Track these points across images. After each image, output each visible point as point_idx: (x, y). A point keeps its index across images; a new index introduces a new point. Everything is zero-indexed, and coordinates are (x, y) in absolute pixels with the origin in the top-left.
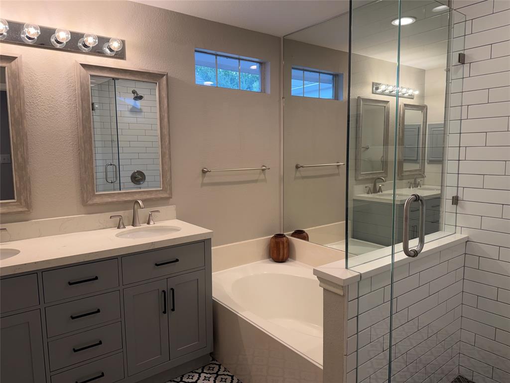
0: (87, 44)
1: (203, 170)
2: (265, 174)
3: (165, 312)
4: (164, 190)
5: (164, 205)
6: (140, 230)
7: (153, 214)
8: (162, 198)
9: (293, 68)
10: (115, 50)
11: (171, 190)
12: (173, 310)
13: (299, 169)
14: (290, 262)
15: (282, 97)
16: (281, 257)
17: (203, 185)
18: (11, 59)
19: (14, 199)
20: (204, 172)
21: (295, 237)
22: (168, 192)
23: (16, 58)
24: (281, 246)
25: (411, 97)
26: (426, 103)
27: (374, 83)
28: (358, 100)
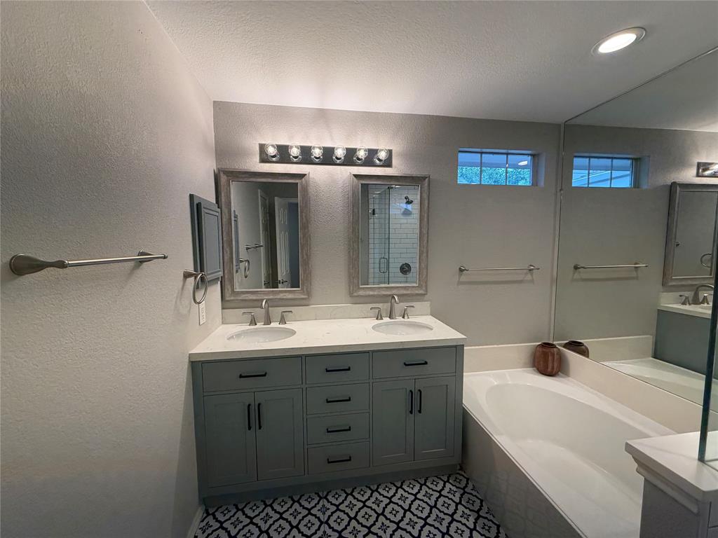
0: (360, 157)
1: (460, 269)
2: (532, 275)
3: (411, 412)
4: (420, 287)
5: (418, 301)
6: (395, 323)
7: (409, 308)
8: (417, 295)
9: (576, 157)
10: (383, 159)
11: (426, 287)
12: (420, 411)
13: (578, 270)
14: (562, 377)
15: (559, 189)
16: (549, 370)
17: (460, 283)
18: (302, 176)
19: (299, 287)
20: (461, 270)
21: (569, 349)
22: (424, 288)
23: (305, 175)
24: (550, 358)
27: (700, 164)
28: (672, 187)
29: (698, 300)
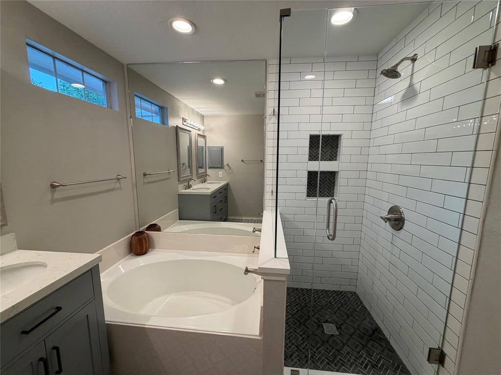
1: (52, 185)
2: (120, 183)
9: (135, 95)
13: (146, 176)
15: (129, 117)
16: (144, 250)
17: (53, 201)
21: (150, 231)
24: (144, 242)
25: (199, 130)
26: (205, 134)
27: (183, 118)
28: (177, 128)
29: (189, 187)
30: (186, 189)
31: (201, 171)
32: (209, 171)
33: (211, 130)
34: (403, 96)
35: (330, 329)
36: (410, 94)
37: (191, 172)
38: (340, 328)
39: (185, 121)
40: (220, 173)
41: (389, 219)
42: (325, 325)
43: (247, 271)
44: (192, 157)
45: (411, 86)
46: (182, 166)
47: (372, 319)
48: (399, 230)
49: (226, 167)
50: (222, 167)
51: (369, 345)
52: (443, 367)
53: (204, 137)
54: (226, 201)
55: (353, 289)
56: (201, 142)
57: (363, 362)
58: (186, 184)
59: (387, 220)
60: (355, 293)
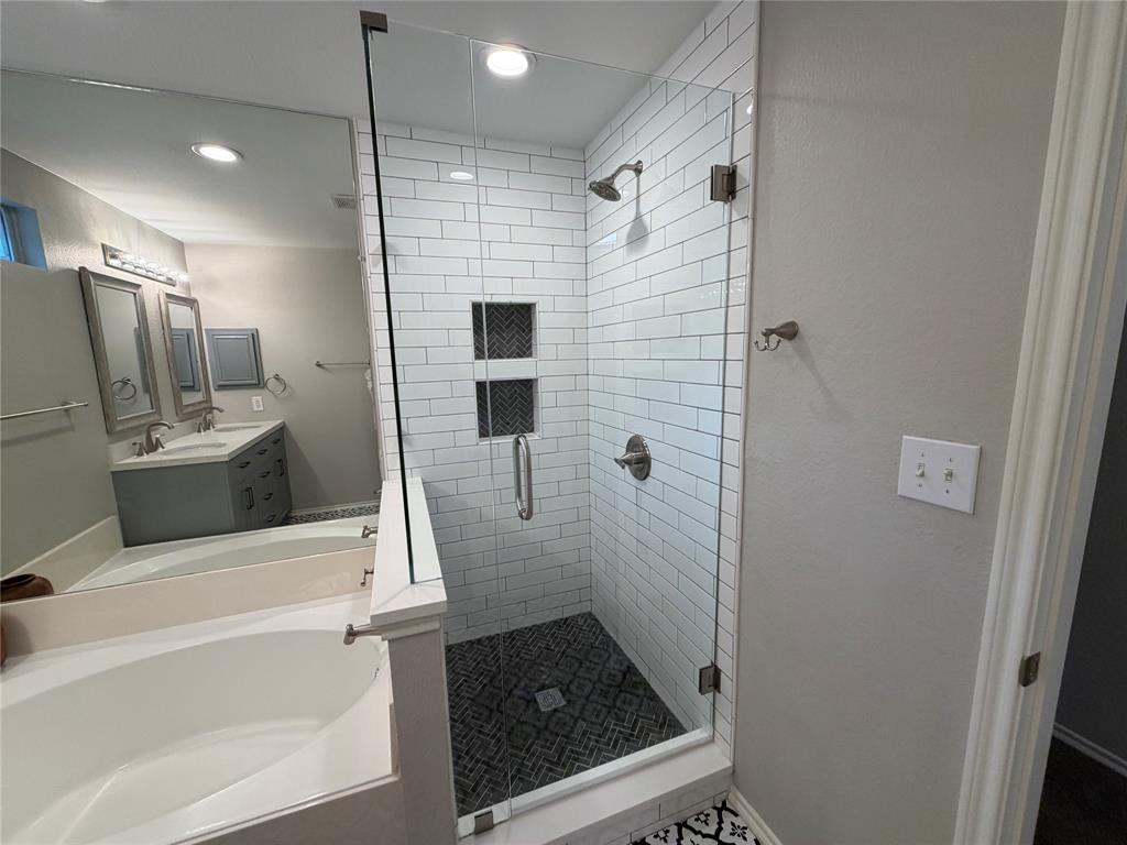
25: (170, 282)
26: (194, 295)
27: (103, 246)
28: (82, 274)
29: (153, 446)
30: (140, 454)
31: (189, 398)
32: (218, 398)
33: (211, 284)
34: (629, 235)
35: (550, 699)
36: (638, 234)
37: (155, 403)
38: (568, 690)
39: (113, 257)
40: (257, 399)
41: (627, 462)
42: (540, 697)
43: (352, 634)
44: (151, 359)
45: (638, 217)
46: (121, 389)
47: (621, 652)
48: (645, 478)
49: (272, 384)
50: (259, 383)
51: (618, 703)
52: (719, 692)
53: (191, 303)
54: (283, 473)
55: (585, 608)
56: (181, 318)
57: (610, 739)
58: (142, 439)
59: (624, 463)
60: (590, 614)
